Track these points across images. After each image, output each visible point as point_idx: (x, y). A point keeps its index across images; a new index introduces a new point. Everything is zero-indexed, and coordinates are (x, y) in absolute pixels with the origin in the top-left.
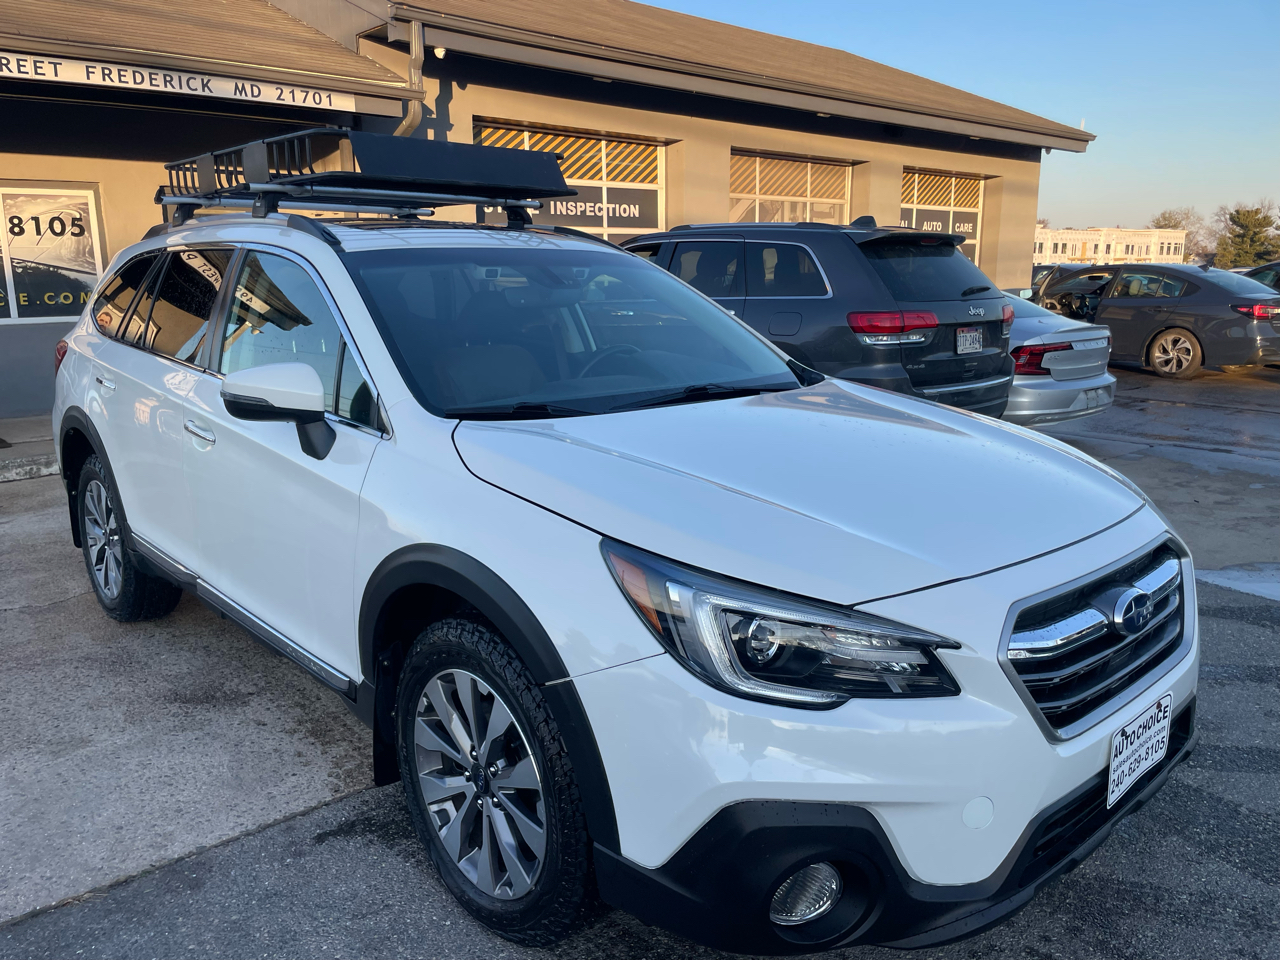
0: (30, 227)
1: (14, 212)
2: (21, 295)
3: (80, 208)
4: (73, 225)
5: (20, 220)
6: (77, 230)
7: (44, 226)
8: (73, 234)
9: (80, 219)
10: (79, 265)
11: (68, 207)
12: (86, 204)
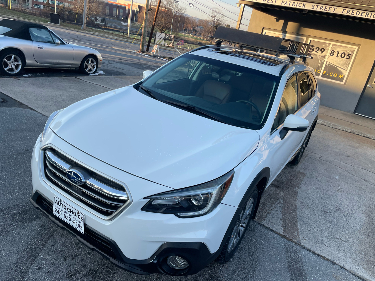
0: (336, 54)
1: (334, 49)
2: (324, 71)
3: (352, 51)
4: (348, 55)
5: (334, 52)
6: (348, 57)
7: (340, 54)
8: (346, 58)
9: (350, 54)
10: (343, 67)
11: (349, 50)
12: (354, 50)
